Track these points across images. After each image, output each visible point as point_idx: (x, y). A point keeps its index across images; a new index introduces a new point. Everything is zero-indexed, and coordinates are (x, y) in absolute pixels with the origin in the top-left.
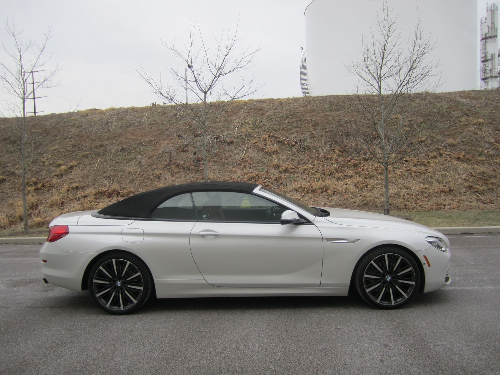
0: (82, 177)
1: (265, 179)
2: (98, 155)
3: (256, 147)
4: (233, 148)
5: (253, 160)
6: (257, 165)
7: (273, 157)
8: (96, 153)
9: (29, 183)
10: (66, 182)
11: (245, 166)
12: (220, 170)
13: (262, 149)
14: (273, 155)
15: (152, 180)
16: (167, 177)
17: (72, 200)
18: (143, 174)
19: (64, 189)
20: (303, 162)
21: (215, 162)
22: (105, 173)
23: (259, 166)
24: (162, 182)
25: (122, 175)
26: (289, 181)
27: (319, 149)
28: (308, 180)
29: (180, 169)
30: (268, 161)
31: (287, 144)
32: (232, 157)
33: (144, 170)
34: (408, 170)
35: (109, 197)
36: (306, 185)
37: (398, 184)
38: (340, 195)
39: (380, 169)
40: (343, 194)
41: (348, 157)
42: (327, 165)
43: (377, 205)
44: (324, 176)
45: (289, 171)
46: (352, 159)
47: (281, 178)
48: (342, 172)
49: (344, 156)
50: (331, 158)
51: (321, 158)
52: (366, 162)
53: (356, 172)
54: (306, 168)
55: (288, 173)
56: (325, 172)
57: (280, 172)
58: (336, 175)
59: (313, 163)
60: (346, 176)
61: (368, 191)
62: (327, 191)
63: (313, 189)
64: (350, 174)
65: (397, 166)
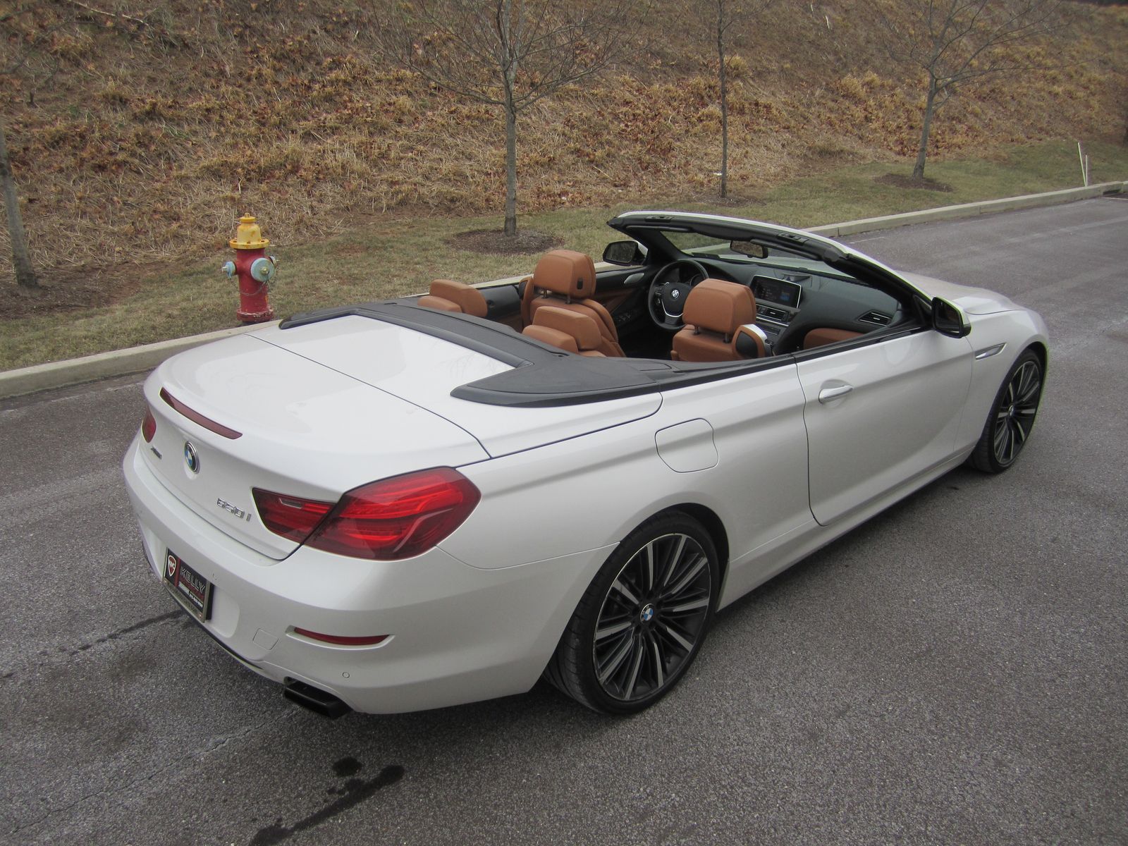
3: (16, 35)
5: (26, 79)
7: (86, 68)
14: (83, 62)
20: (185, 86)
26: (179, 147)
27: (213, 49)
28: (228, 140)
30: (80, 82)
31: (114, 28)
34: (451, 112)
36: (233, 157)
37: (447, 148)
38: (333, 180)
39: (392, 108)
40: (340, 179)
41: (298, 73)
42: (258, 98)
43: (428, 203)
44: (266, 130)
45: (161, 115)
46: (313, 80)
47: (152, 137)
48: (305, 119)
49: (288, 73)
50: (260, 75)
51: (233, 76)
52: (350, 90)
53: (342, 118)
54: (209, 106)
55: (160, 120)
56: (263, 118)
57: (135, 118)
58: (294, 125)
59: (215, 90)
60: (322, 127)
61: (392, 168)
62: (297, 172)
63: (259, 167)
64: (331, 124)
65: (423, 101)
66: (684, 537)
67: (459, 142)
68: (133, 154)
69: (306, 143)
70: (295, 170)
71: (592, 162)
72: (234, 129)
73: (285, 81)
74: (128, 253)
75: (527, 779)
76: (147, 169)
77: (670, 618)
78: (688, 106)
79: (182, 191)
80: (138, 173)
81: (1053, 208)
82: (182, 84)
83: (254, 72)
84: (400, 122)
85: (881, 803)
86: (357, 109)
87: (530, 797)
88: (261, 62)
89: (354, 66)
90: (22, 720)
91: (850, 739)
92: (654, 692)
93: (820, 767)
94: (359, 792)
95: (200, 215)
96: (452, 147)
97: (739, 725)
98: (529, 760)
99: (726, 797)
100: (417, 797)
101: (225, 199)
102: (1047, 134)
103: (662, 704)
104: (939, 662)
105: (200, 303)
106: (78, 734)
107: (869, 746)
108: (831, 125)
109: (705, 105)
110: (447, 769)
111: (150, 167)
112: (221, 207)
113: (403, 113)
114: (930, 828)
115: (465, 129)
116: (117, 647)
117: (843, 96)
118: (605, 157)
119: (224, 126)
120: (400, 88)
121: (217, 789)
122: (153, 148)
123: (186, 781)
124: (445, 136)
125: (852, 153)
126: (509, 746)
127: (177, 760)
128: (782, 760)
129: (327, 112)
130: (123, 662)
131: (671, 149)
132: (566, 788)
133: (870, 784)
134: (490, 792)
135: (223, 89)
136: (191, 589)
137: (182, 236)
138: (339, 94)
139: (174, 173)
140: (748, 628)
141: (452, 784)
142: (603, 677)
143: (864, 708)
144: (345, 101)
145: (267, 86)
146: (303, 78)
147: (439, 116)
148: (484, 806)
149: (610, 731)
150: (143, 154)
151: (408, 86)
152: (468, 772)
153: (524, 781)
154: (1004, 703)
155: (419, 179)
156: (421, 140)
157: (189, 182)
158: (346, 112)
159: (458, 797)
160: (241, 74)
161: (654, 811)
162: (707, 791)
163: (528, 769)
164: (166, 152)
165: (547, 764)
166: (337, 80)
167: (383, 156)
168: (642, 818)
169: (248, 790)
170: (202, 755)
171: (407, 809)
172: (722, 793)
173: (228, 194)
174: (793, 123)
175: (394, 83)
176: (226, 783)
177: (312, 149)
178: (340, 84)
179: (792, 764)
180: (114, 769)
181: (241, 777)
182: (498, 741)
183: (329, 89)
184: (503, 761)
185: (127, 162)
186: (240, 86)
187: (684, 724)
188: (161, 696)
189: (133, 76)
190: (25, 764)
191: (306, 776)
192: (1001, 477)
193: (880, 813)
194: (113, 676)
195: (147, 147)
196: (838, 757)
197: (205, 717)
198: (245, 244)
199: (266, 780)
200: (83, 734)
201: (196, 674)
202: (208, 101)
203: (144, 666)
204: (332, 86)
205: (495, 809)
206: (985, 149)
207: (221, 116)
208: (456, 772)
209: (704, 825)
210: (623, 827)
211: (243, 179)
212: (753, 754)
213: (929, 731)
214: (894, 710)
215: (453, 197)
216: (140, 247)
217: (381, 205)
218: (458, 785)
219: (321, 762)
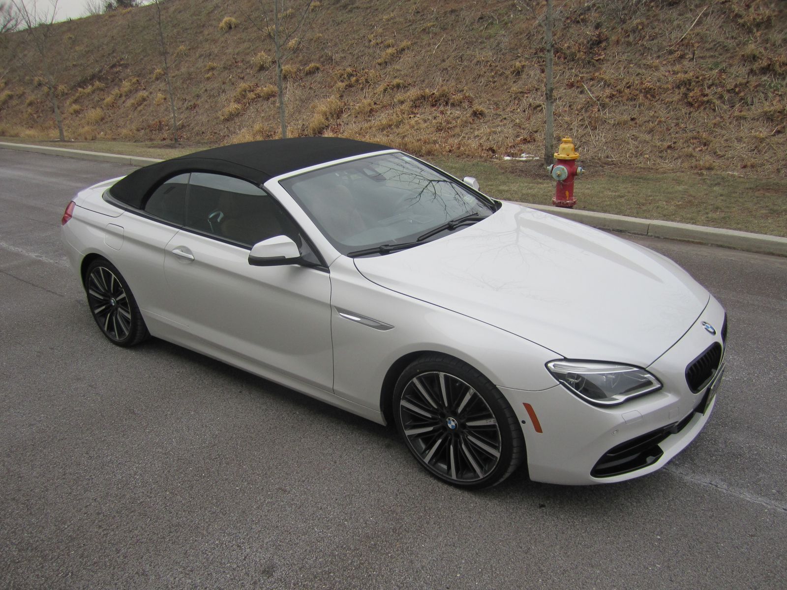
0: (412, 67)
1: (709, 87)
2: (444, 29)
4: (675, 15)
6: (708, 54)
8: (442, 25)
9: (342, 75)
10: (390, 74)
11: (682, 57)
12: (630, 62)
13: (738, 16)
15: (507, 77)
16: (532, 73)
17: (385, 106)
18: (497, 66)
19: (380, 88)
21: (629, 44)
22: (444, 61)
23: (712, 56)
24: (520, 82)
25: (466, 66)
29: (559, 58)
32: (665, 34)
33: (500, 58)
35: (433, 106)
157: (743, 121)
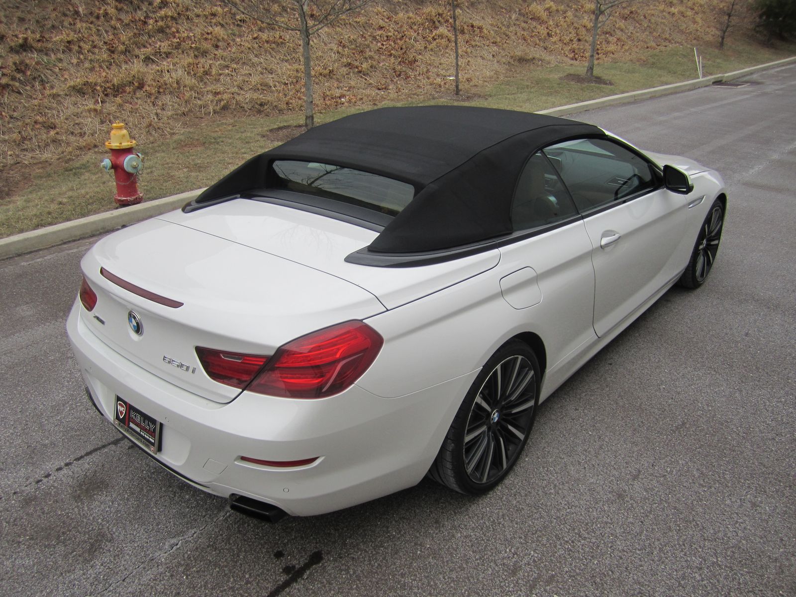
36: (92, 78)
37: (253, 65)
38: (171, 93)
39: (210, 37)
40: (176, 92)
41: (136, 12)
42: (107, 32)
43: (244, 107)
44: (115, 56)
45: (33, 47)
46: (147, 17)
47: (27, 65)
48: (145, 47)
49: (128, 12)
50: (106, 14)
51: (85, 15)
52: (177, 23)
53: (173, 45)
54: (69, 39)
55: (31, 51)
56: (113, 47)
57: (12, 50)
58: (137, 51)
59: (72, 27)
60: (158, 53)
61: (214, 82)
62: (143, 87)
63: (113, 85)
64: (165, 50)
65: (232, 30)
66: (520, 357)
67: (262, 60)
68: (13, 79)
69: (147, 65)
70: (141, 86)
71: (360, 72)
72: (91, 56)
73: (126, 18)
74: (18, 156)
75: (421, 551)
76: (26, 90)
77: (510, 418)
78: (424, 29)
79: (55, 105)
80: (19, 93)
81: (682, 95)
82: (46, 23)
83: (101, 12)
84: (217, 47)
85: (681, 543)
86: (184, 38)
87: (426, 565)
88: (106, 4)
89: (178, 6)
90: (8, 542)
91: (647, 496)
92: (500, 473)
93: (631, 520)
94: (294, 574)
95: (72, 124)
96: (258, 65)
97: (565, 492)
98: (418, 535)
99: (571, 550)
100: (340, 574)
101: (89, 111)
102: (669, 42)
103: (507, 481)
104: (693, 431)
105: (83, 191)
106: (57, 548)
107: (661, 500)
108: (525, 40)
109: (436, 28)
110: (358, 549)
111: (28, 88)
112: (87, 117)
113: (218, 40)
114: (719, 559)
115: (266, 51)
116: (73, 473)
117: (531, 19)
118: (370, 69)
119: (82, 54)
120: (214, 21)
121: (181, 584)
122: (29, 73)
123: (154, 580)
124: (251, 56)
125: (541, 60)
126: (401, 526)
127: (143, 563)
128: (603, 517)
129: (160, 41)
130: (80, 485)
131: (415, 61)
132: (451, 554)
133: (670, 529)
134: (395, 564)
135: (79, 25)
136: (142, 428)
137: (59, 140)
138: (168, 27)
139: (47, 92)
140: (553, 417)
141: (365, 561)
142: (470, 469)
143: (651, 471)
144: (174, 32)
145: (113, 22)
146: (140, 15)
147: (246, 41)
148: (394, 576)
149: (473, 506)
150: (21, 78)
151: (220, 19)
152: (375, 549)
153: (419, 552)
154: (745, 458)
155: (236, 89)
156: (234, 60)
157: (60, 98)
158: (175, 40)
159: (372, 571)
160: (91, 14)
161: (521, 566)
162: (555, 547)
163: (419, 543)
164: (39, 76)
165: (433, 538)
166: (166, 17)
167: (206, 73)
168: (514, 572)
169: (206, 582)
170: (162, 556)
171: (334, 585)
172: (567, 547)
173: (92, 106)
174: (498, 39)
175: (209, 17)
176: (187, 578)
177: (152, 70)
178: (169, 19)
179: (611, 519)
180: (93, 576)
181: (198, 572)
182: (391, 522)
183: (160, 23)
184: (399, 538)
185: (10, 85)
186: (91, 23)
187: (526, 495)
188: (118, 511)
189: (6, 17)
190: (18, 579)
191: (249, 566)
192: (699, 290)
193: (682, 551)
194: (74, 497)
195: (24, 73)
196: (642, 511)
197: (158, 525)
198: (118, 145)
199: (218, 572)
200: (61, 548)
201: (142, 489)
202: (68, 35)
203: (99, 487)
204: (162, 21)
205: (402, 577)
206: (630, 54)
207: (80, 47)
208: (366, 551)
209: (560, 573)
210: (501, 582)
211: (101, 94)
212: (581, 514)
213: (700, 484)
214: (671, 472)
215: (262, 102)
216: (27, 150)
217: (208, 110)
218: (370, 560)
219: (258, 553)
